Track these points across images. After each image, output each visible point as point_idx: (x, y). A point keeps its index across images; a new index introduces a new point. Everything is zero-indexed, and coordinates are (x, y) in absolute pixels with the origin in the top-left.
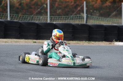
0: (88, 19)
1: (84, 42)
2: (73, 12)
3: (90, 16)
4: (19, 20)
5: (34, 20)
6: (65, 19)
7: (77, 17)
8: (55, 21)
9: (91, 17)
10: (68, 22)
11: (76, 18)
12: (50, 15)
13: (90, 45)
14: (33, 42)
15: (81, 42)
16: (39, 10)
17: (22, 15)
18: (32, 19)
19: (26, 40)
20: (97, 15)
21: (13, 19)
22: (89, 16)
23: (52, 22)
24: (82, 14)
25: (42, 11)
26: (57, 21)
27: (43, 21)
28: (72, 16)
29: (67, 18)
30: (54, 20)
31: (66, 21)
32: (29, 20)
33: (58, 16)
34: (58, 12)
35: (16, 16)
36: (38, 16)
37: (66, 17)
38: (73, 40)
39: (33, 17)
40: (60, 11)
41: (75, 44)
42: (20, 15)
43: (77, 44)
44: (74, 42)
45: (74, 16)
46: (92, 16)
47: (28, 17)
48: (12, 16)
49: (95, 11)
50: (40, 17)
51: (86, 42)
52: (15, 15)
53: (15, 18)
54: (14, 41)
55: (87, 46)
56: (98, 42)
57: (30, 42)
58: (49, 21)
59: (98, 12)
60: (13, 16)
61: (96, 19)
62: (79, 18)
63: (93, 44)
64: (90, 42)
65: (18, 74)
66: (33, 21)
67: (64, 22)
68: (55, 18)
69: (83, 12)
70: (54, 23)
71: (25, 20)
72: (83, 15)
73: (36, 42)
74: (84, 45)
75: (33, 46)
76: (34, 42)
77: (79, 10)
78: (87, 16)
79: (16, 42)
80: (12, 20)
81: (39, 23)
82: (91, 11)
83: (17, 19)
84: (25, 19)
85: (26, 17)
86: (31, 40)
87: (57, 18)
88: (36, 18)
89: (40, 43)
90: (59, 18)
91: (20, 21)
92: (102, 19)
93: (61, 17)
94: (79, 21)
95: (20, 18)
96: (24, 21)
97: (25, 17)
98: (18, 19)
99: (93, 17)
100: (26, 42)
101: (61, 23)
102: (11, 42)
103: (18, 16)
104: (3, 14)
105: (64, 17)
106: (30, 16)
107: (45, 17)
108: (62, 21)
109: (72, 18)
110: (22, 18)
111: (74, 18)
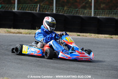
2: (117, 7)
4: (64, 13)
6: (109, 14)
10: (112, 17)
12: (94, 9)
14: (77, 35)
16: (84, 4)
17: (67, 9)
18: (77, 13)
19: (71, 33)
21: (59, 12)
23: (96, 16)
25: (87, 5)
26: (101, 15)
27: (87, 15)
28: (115, 11)
29: (111, 13)
30: (98, 14)
31: (110, 15)
32: (74, 13)
33: (102, 10)
34: (102, 7)
35: (61, 9)
36: (82, 10)
37: (110, 12)
38: (115, 35)
41: (117, 38)
42: (65, 8)
44: (117, 36)
47: (73, 10)
48: (57, 9)
50: (84, 11)
52: (60, 8)
53: (60, 11)
57: (74, 35)
58: (93, 15)
60: (59, 9)
65: (62, 65)
67: (107, 17)
70: (98, 17)
73: (79, 35)
75: (77, 39)
80: (57, 13)
81: (83, 17)
83: (62, 12)
84: (70, 12)
86: (75, 33)
88: (81, 12)
89: (84, 36)
90: (103, 12)
91: (65, 14)
93: (105, 12)
95: (65, 11)
96: (69, 14)
97: (71, 10)
100: (70, 35)
101: (104, 17)
103: (63, 9)
104: (49, 7)
105: (107, 12)
106: (75, 9)
107: (89, 10)
108: (105, 15)
109: (115, 13)
110: (67, 11)
111: (117, 12)
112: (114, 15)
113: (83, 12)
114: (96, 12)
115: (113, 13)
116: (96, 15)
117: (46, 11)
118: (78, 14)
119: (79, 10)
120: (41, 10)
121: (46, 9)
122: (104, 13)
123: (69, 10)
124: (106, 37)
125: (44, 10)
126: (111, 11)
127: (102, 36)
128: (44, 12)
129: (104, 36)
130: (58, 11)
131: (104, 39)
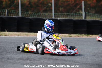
1: (83, 35)
2: (73, 10)
3: (88, 13)
4: (29, 17)
5: (42, 16)
6: (68, 16)
7: (78, 14)
8: (59, 17)
9: (89, 14)
10: (70, 19)
11: (77, 14)
12: (54, 12)
13: (88, 37)
15: (81, 35)
16: (45, 8)
17: (31, 13)
20: (93, 12)
21: (24, 16)
23: (56, 18)
24: (80, 11)
25: (48, 9)
26: (61, 17)
28: (73, 13)
29: (69, 15)
30: (58, 16)
31: (68, 17)
33: (61, 13)
34: (60, 10)
35: (26, 13)
36: (45, 13)
37: (68, 14)
38: (74, 34)
39: (40, 14)
40: (62, 9)
41: (75, 37)
42: (29, 12)
43: (77, 36)
44: (75, 35)
45: (75, 13)
46: (90, 13)
47: (36, 14)
48: (23, 13)
49: (91, 9)
51: (85, 35)
52: (26, 12)
53: (26, 15)
54: (25, 34)
55: (86, 38)
56: (95, 35)
58: (53, 18)
59: (94, 10)
61: (93, 15)
62: (79, 15)
63: (91, 36)
64: (88, 35)
65: (30, 62)
66: (40, 18)
67: (66, 19)
68: (59, 15)
69: (82, 10)
70: (58, 19)
74: (84, 37)
79: (27, 35)
80: (23, 17)
82: (88, 9)
84: (34, 15)
85: (35, 14)
87: (60, 14)
90: (62, 14)
91: (30, 18)
93: (64, 14)
94: (79, 18)
95: (30, 15)
96: (33, 17)
97: (34, 14)
99: (91, 14)
100: (35, 35)
101: (64, 19)
102: (23, 35)
103: (28, 13)
104: (16, 12)
105: (66, 14)
106: (38, 13)
107: (51, 14)
108: (65, 17)
109: (73, 15)
110: (32, 15)
111: (75, 15)
112: (72, 17)
113: (45, 15)
114: (56, 14)
115: (71, 15)
117: (13, 15)
118: (41, 17)
119: (42, 13)
120: (9, 14)
121: (13, 14)
122: (63, 15)
123: (33, 14)
124: (66, 36)
125: (12, 14)
126: (69, 13)
127: (63, 35)
128: (12, 16)
129: (65, 35)
130: (23, 14)
131: (65, 37)
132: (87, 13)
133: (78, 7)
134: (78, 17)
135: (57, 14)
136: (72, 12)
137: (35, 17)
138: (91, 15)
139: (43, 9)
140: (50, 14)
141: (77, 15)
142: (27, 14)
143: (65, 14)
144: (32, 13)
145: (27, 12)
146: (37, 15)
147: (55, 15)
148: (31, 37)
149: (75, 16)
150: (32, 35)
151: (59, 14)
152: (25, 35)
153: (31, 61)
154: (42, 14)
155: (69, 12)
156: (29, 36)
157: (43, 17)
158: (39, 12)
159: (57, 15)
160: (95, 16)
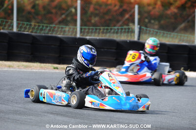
0: (141, 33)
2: (118, 21)
3: (145, 28)
4: (32, 32)
5: (57, 31)
6: (106, 33)
7: (125, 29)
8: (90, 34)
9: (146, 30)
10: (111, 38)
11: (123, 30)
12: (81, 25)
14: (52, 67)
16: (63, 16)
17: (37, 24)
18: (53, 31)
19: (43, 65)
20: (156, 27)
21: (23, 30)
22: (143, 29)
23: (84, 37)
24: (131, 24)
25: (69, 19)
26: (93, 34)
27: (70, 35)
28: (116, 28)
29: (109, 30)
30: (88, 33)
31: (108, 35)
33: (93, 26)
34: (93, 21)
35: (27, 25)
36: (62, 26)
37: (107, 29)
39: (55, 27)
40: (97, 19)
42: (33, 24)
45: (120, 27)
46: (148, 29)
48: (21, 25)
49: (153, 21)
52: (26, 23)
53: (25, 28)
54: (23, 65)
57: (49, 68)
58: (78, 35)
59: (157, 23)
60: (23, 24)
61: (155, 33)
62: (128, 32)
65: (29, 118)
66: (54, 35)
67: (103, 38)
68: (90, 30)
69: (133, 22)
70: (88, 37)
71: (43, 32)
72: (133, 27)
73: (57, 68)
75: (53, 73)
76: (55, 68)
77: (128, 19)
78: (140, 29)
79: (27, 67)
80: (20, 32)
81: (63, 37)
82: (147, 20)
83: (29, 29)
84: (42, 30)
85: (44, 28)
86: (50, 65)
87: (93, 29)
89: (64, 69)
90: (96, 29)
91: (33, 34)
92: (164, 33)
93: (100, 29)
94: (128, 36)
95: (33, 28)
96: (40, 33)
97: (43, 26)
98: (31, 30)
99: (150, 31)
100: (42, 67)
101: (98, 38)
102: (18, 67)
103: (31, 25)
104: (7, 22)
105: (104, 29)
106: (51, 25)
108: (101, 34)
109: (116, 30)
110: (38, 29)
111: (120, 30)
112: (115, 35)
113: (63, 30)
114: (85, 29)
115: (113, 31)
116: (86, 34)
117: (1, 27)
118: (54, 33)
119: (57, 26)
121: (1, 25)
122: (98, 31)
123: (41, 27)
126: (109, 28)
130: (21, 27)
132: (143, 27)
133: (127, 16)
134: (126, 34)
135: (87, 28)
136: (115, 26)
137: (43, 34)
138: (152, 32)
139: (60, 19)
140: (74, 29)
141: (125, 32)
142: (28, 27)
143: (102, 28)
144: (39, 26)
145: (29, 23)
146: (48, 28)
147: (83, 30)
148: (34, 70)
149: (121, 32)
150: (35, 67)
151: (91, 27)
152: (22, 68)
153: (31, 117)
154: (59, 28)
155: (108, 26)
156: (30, 68)
157: (58, 33)
158: (52, 23)
159: (87, 30)
160: (159, 33)
